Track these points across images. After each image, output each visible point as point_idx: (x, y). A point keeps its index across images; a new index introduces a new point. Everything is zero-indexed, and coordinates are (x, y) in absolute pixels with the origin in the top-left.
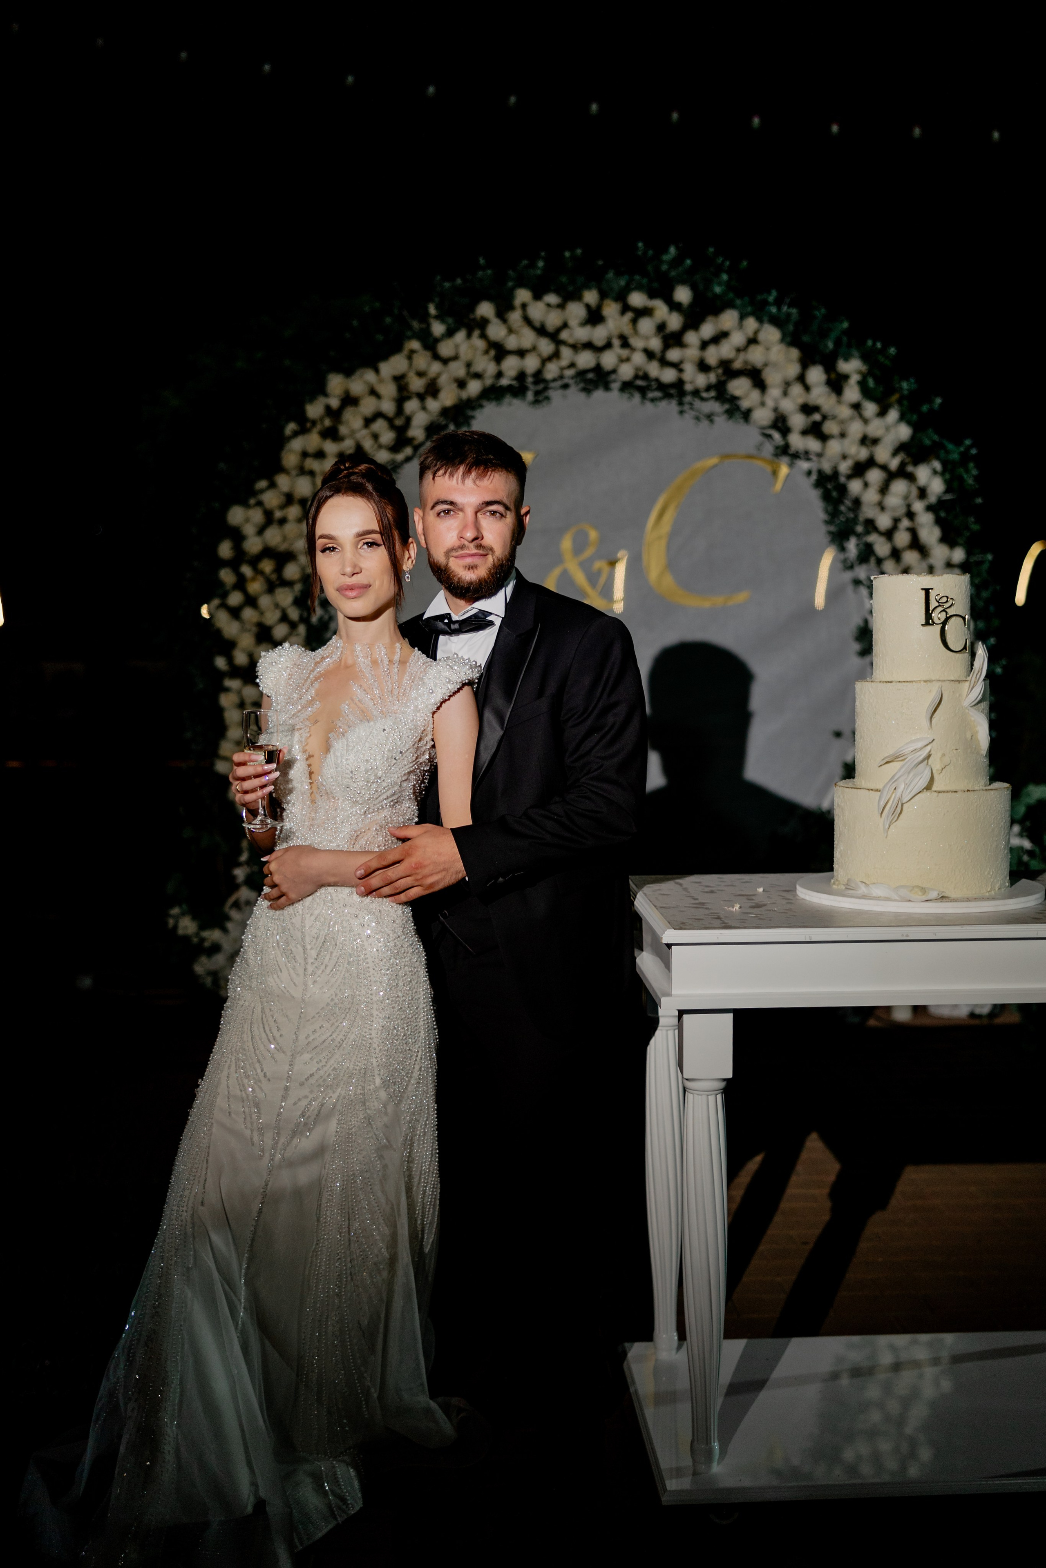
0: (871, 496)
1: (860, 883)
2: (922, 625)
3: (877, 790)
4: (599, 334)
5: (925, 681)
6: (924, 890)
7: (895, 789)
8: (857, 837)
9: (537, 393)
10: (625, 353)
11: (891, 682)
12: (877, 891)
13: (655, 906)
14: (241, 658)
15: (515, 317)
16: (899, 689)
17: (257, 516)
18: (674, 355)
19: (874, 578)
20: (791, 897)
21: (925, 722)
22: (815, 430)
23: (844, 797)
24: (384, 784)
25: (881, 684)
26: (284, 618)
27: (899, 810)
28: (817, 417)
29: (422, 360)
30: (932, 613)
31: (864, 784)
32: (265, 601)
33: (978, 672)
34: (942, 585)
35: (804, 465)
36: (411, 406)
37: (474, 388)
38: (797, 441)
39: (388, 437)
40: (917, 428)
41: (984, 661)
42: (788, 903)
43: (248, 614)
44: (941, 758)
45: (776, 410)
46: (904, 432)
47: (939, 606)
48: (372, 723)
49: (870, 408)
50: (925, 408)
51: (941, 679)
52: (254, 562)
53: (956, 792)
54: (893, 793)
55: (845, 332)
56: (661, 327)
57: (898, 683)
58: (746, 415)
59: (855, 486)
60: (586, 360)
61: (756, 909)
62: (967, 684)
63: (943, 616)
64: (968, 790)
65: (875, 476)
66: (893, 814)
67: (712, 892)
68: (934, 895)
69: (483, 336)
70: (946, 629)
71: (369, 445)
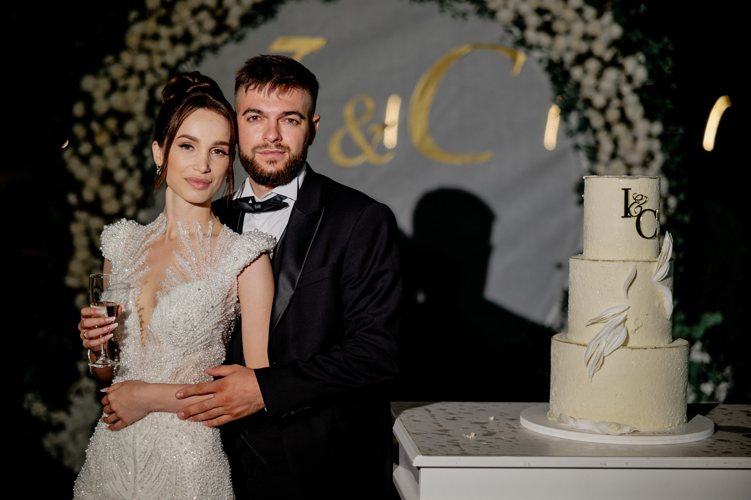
0: (589, 81)
1: (570, 418)
2: (622, 217)
3: (584, 345)
5: (624, 261)
6: (619, 426)
7: (599, 344)
8: (568, 381)
11: (597, 261)
12: (583, 425)
13: (409, 432)
14: (88, 195)
16: (603, 267)
17: (104, 84)
19: (586, 178)
20: (515, 426)
21: (623, 293)
22: (547, 28)
23: (558, 349)
24: (199, 332)
25: (589, 262)
27: (601, 362)
28: (548, 18)
30: (630, 207)
31: (574, 339)
32: (109, 151)
33: (665, 255)
34: (638, 186)
35: (537, 54)
38: (532, 36)
39: (210, 24)
40: (626, 27)
41: (669, 247)
42: (513, 431)
43: (96, 161)
44: (635, 321)
45: (515, 11)
46: (616, 31)
47: (636, 202)
48: (190, 284)
49: (590, 12)
50: (633, 12)
51: (636, 259)
52: (102, 120)
53: (646, 349)
54: (597, 348)
57: (602, 262)
58: (492, 14)
59: (576, 73)
61: (487, 437)
62: (656, 264)
63: (638, 210)
64: (655, 348)
65: (592, 65)
66: (596, 365)
67: (454, 419)
68: (627, 430)
70: (641, 220)
71: (194, 30)
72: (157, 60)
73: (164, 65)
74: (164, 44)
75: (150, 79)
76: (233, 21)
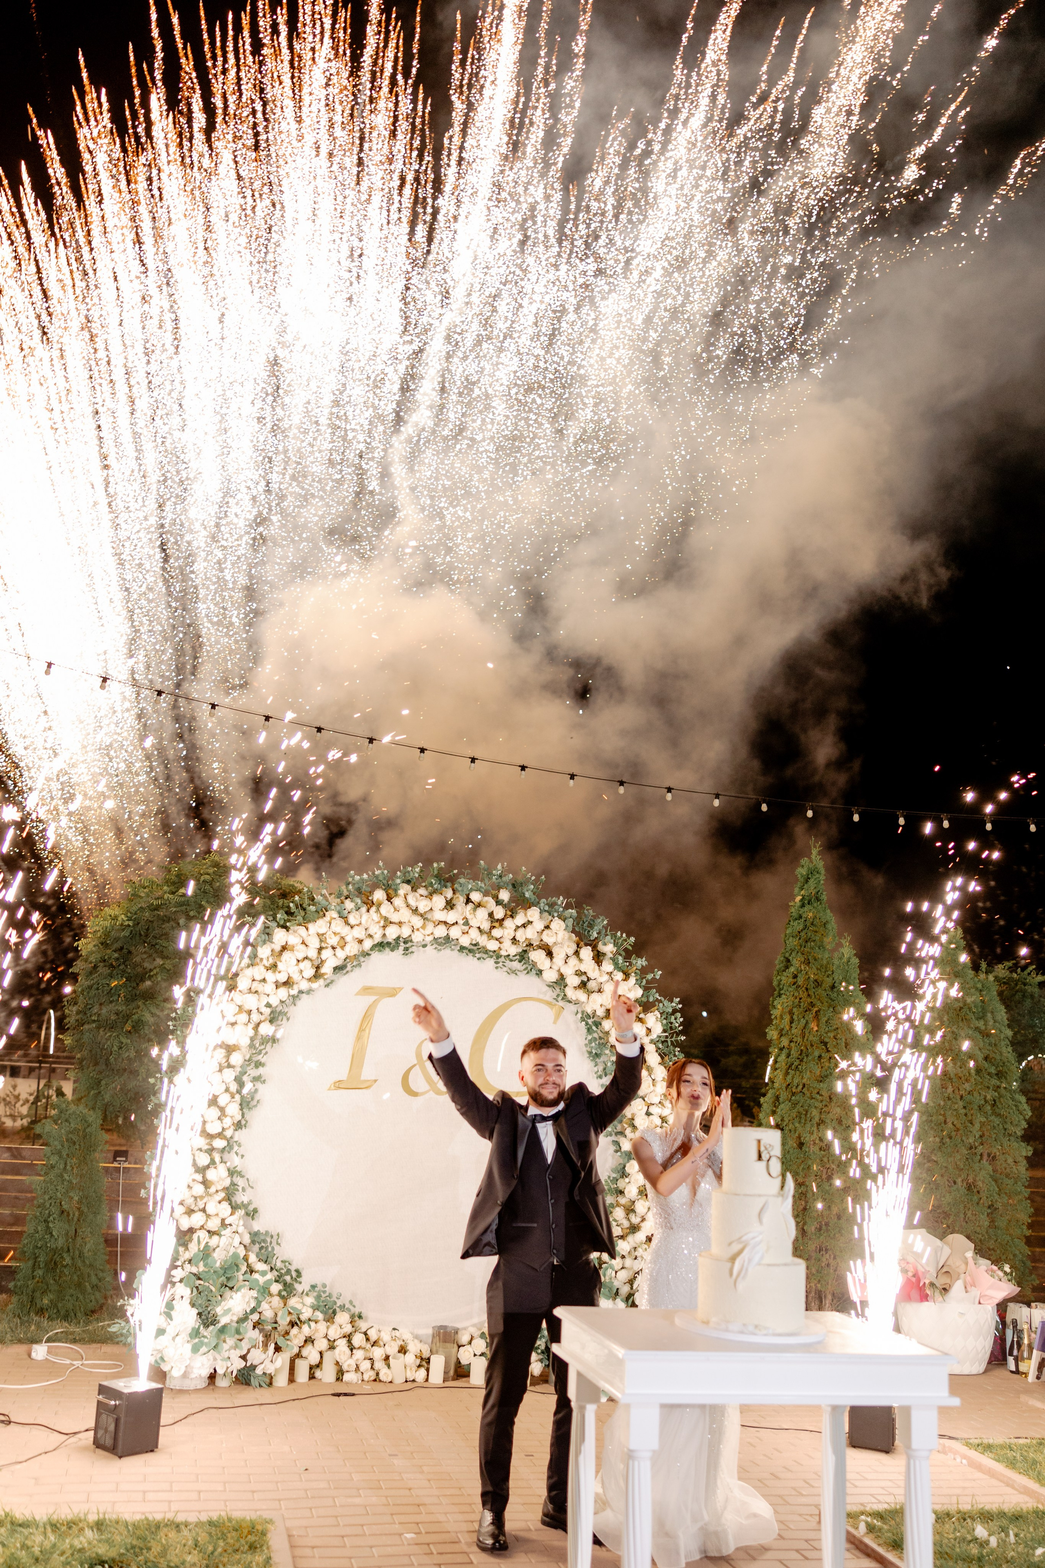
2: (755, 1161)
4: (451, 917)
9: (406, 949)
10: (466, 928)
15: (398, 901)
18: (496, 933)
22: (583, 985)
26: (227, 1090)
28: (585, 978)
29: (338, 926)
30: (761, 1153)
33: (788, 1191)
35: (576, 1008)
36: (326, 954)
37: (368, 944)
38: (570, 992)
39: (310, 972)
40: (646, 989)
41: (791, 1185)
45: (559, 971)
46: (638, 991)
47: (766, 1150)
50: (650, 977)
55: (605, 927)
56: (491, 915)
58: (540, 972)
60: (441, 932)
62: (780, 1198)
63: (767, 1156)
69: (378, 910)
70: (770, 1164)
71: (296, 977)
72: (265, 1000)
73: (268, 1005)
74: (269, 987)
75: (255, 1017)
76: (327, 969)
